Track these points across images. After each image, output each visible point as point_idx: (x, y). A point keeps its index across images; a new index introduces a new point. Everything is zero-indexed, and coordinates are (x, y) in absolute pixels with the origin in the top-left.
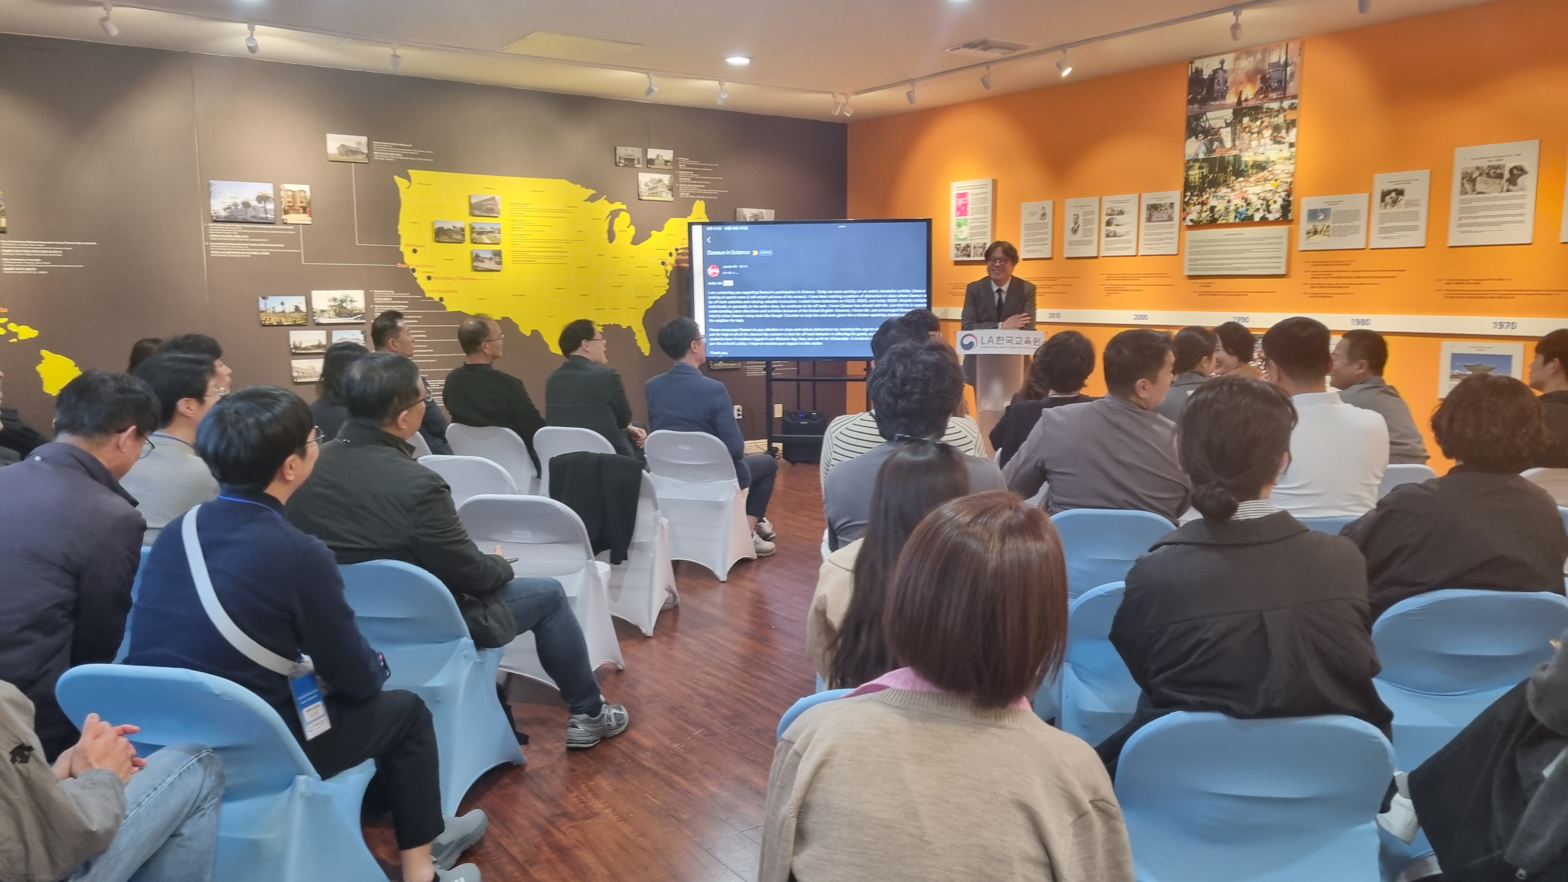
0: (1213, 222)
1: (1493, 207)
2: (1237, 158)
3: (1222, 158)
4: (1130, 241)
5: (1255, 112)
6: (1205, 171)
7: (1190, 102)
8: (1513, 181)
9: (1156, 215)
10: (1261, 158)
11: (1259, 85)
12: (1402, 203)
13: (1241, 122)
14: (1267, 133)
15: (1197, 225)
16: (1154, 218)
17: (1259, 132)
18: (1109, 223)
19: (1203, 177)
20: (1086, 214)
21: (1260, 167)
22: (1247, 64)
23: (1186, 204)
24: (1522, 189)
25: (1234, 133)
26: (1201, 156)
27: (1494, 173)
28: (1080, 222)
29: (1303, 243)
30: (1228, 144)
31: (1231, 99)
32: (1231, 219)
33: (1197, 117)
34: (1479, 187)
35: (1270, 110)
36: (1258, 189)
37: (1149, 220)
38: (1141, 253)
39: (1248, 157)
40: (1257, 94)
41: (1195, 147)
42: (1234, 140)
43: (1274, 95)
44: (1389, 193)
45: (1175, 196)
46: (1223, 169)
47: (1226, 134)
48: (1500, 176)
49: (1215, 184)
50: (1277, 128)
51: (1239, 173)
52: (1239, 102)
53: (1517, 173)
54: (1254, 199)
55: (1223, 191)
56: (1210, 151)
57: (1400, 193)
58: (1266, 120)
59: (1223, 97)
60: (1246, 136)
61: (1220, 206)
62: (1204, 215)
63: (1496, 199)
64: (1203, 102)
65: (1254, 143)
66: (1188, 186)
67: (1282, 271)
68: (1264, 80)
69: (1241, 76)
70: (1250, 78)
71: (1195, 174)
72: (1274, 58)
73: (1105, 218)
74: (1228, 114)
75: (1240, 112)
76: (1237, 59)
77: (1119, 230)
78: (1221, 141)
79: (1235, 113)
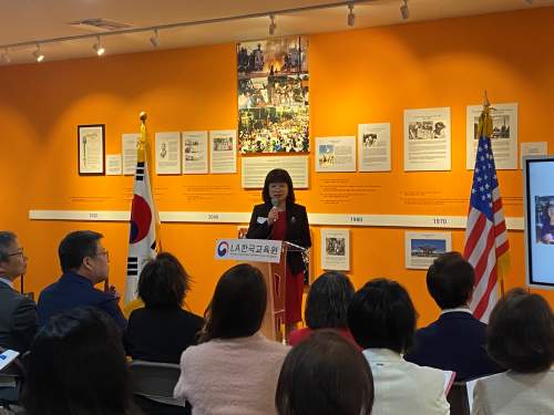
0: (259, 152)
1: (427, 148)
2: (273, 109)
3: (263, 110)
4: (204, 164)
5: (283, 80)
6: (252, 117)
7: (240, 71)
8: (437, 131)
9: (220, 146)
10: (288, 111)
11: (284, 63)
12: (376, 143)
13: (274, 86)
14: (291, 94)
15: (249, 154)
16: (219, 148)
17: (286, 94)
18: (187, 151)
19: (251, 122)
20: (170, 143)
21: (288, 116)
22: (275, 48)
23: (240, 139)
24: (443, 137)
25: (270, 93)
26: (249, 107)
27: (427, 127)
28: (167, 149)
29: (318, 168)
30: (266, 100)
31: (267, 70)
32: (271, 150)
33: (245, 81)
34: (419, 135)
35: (292, 79)
36: (287, 131)
37: (216, 149)
38: (212, 171)
39: (280, 110)
40: (283, 69)
41: (244, 101)
42: (270, 98)
43: (294, 70)
44: (367, 136)
45: (233, 133)
46: (264, 117)
47: (264, 93)
48: (431, 128)
49: (259, 126)
50: (297, 92)
51: (274, 120)
52: (272, 72)
53: (440, 126)
54: (285, 137)
55: (265, 131)
56: (255, 104)
57: (375, 137)
58: (290, 86)
59: (261, 69)
60: (278, 96)
61: (264, 142)
62: (253, 147)
63: (429, 142)
64: (248, 71)
65: (283, 101)
66: (241, 127)
67: (306, 186)
68: (287, 59)
69: (272, 56)
70: (278, 58)
71: (245, 119)
72: (293, 46)
73: (185, 148)
74: (265, 80)
75: (272, 79)
76: (269, 44)
77: (196, 156)
78: (262, 99)
79: (269, 79)
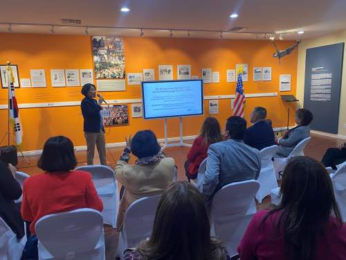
0: (105, 78)
2: (110, 63)
3: (105, 62)
4: (78, 82)
5: (113, 52)
6: (101, 65)
7: (93, 47)
9: (85, 76)
10: (116, 63)
11: (113, 45)
12: (149, 75)
13: (109, 54)
14: (117, 57)
15: (100, 78)
17: (115, 57)
18: (69, 77)
20: (59, 74)
21: (117, 65)
22: (109, 40)
23: (95, 74)
25: (108, 56)
26: (99, 61)
28: (58, 76)
29: (129, 83)
30: (107, 59)
31: (106, 48)
32: (110, 77)
33: (97, 51)
34: (163, 73)
35: (117, 52)
36: (116, 70)
37: (83, 76)
39: (113, 62)
40: (113, 48)
41: (96, 58)
43: (118, 49)
44: (147, 73)
45: (91, 71)
46: (106, 65)
47: (105, 56)
48: (167, 71)
49: (104, 68)
50: (120, 57)
51: (111, 66)
52: (108, 48)
53: (169, 71)
54: (115, 73)
55: (107, 70)
56: (101, 60)
57: (149, 73)
58: (116, 54)
59: (104, 47)
60: (111, 57)
61: (106, 74)
62: (102, 76)
64: (98, 47)
65: (114, 59)
66: (95, 68)
67: (125, 90)
68: (115, 44)
69: (108, 42)
70: (111, 43)
71: (98, 65)
72: (117, 40)
73: (67, 76)
74: (105, 51)
75: (109, 51)
76: (106, 38)
77: (73, 79)
78: (105, 58)
